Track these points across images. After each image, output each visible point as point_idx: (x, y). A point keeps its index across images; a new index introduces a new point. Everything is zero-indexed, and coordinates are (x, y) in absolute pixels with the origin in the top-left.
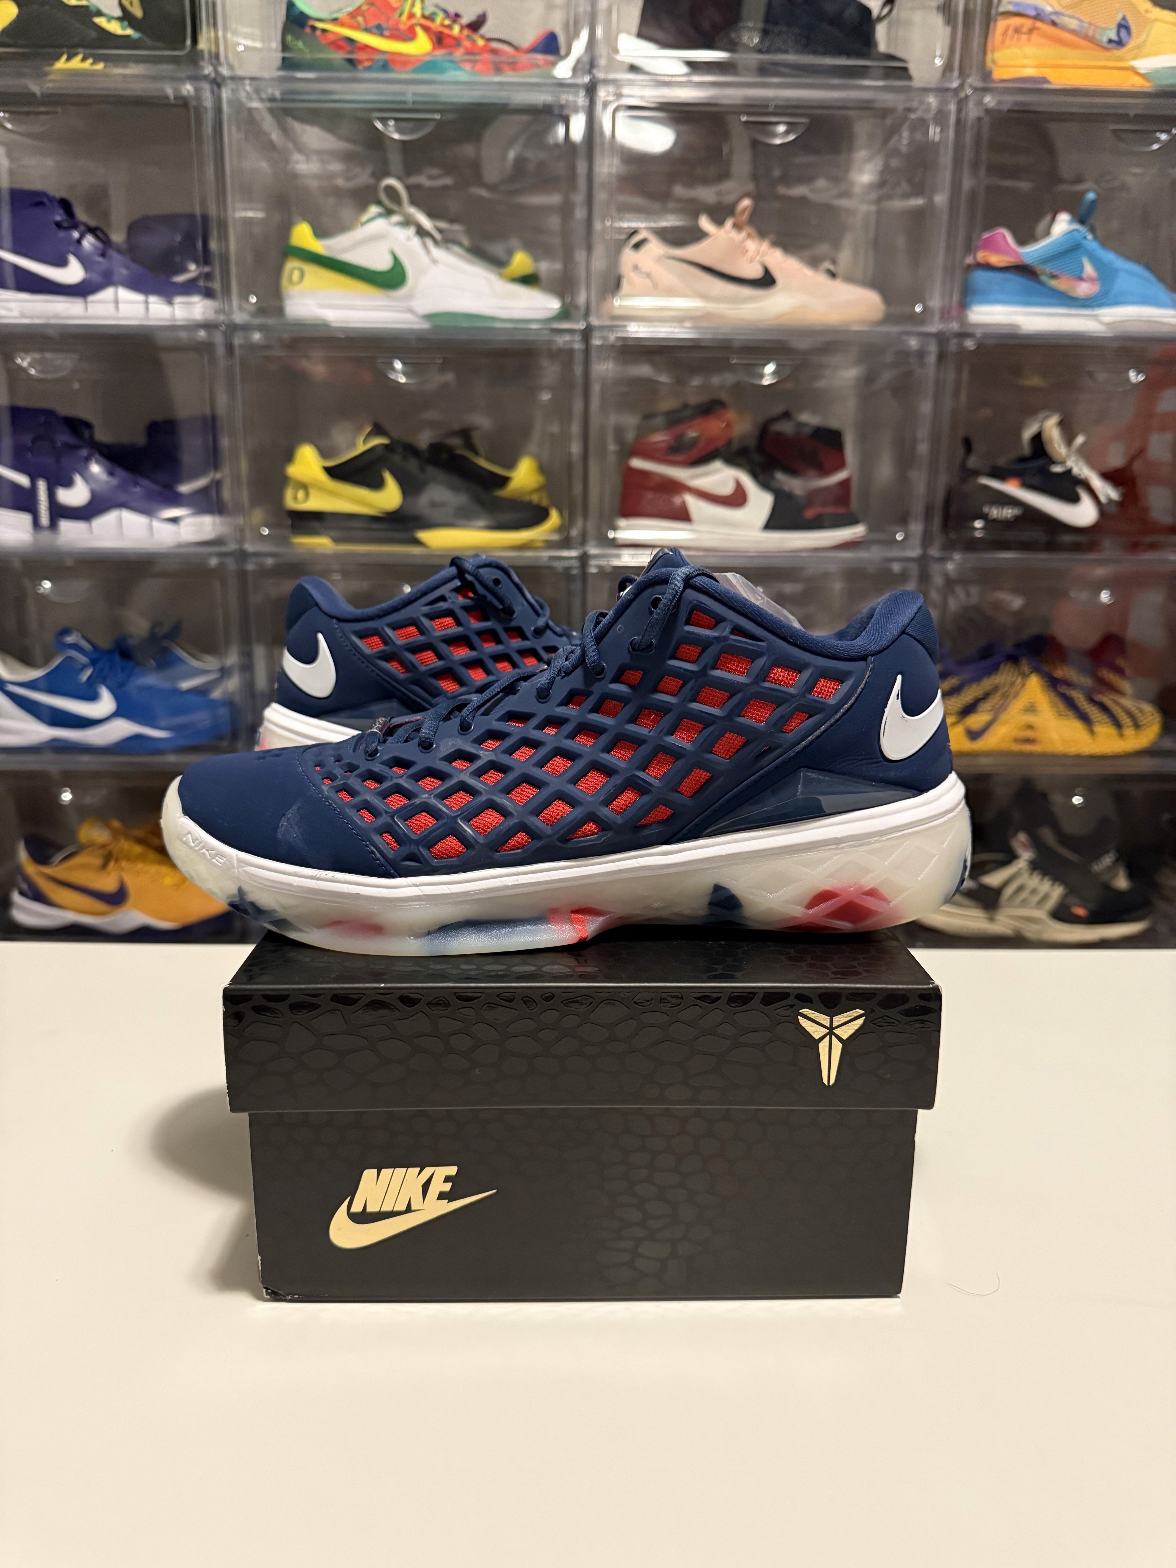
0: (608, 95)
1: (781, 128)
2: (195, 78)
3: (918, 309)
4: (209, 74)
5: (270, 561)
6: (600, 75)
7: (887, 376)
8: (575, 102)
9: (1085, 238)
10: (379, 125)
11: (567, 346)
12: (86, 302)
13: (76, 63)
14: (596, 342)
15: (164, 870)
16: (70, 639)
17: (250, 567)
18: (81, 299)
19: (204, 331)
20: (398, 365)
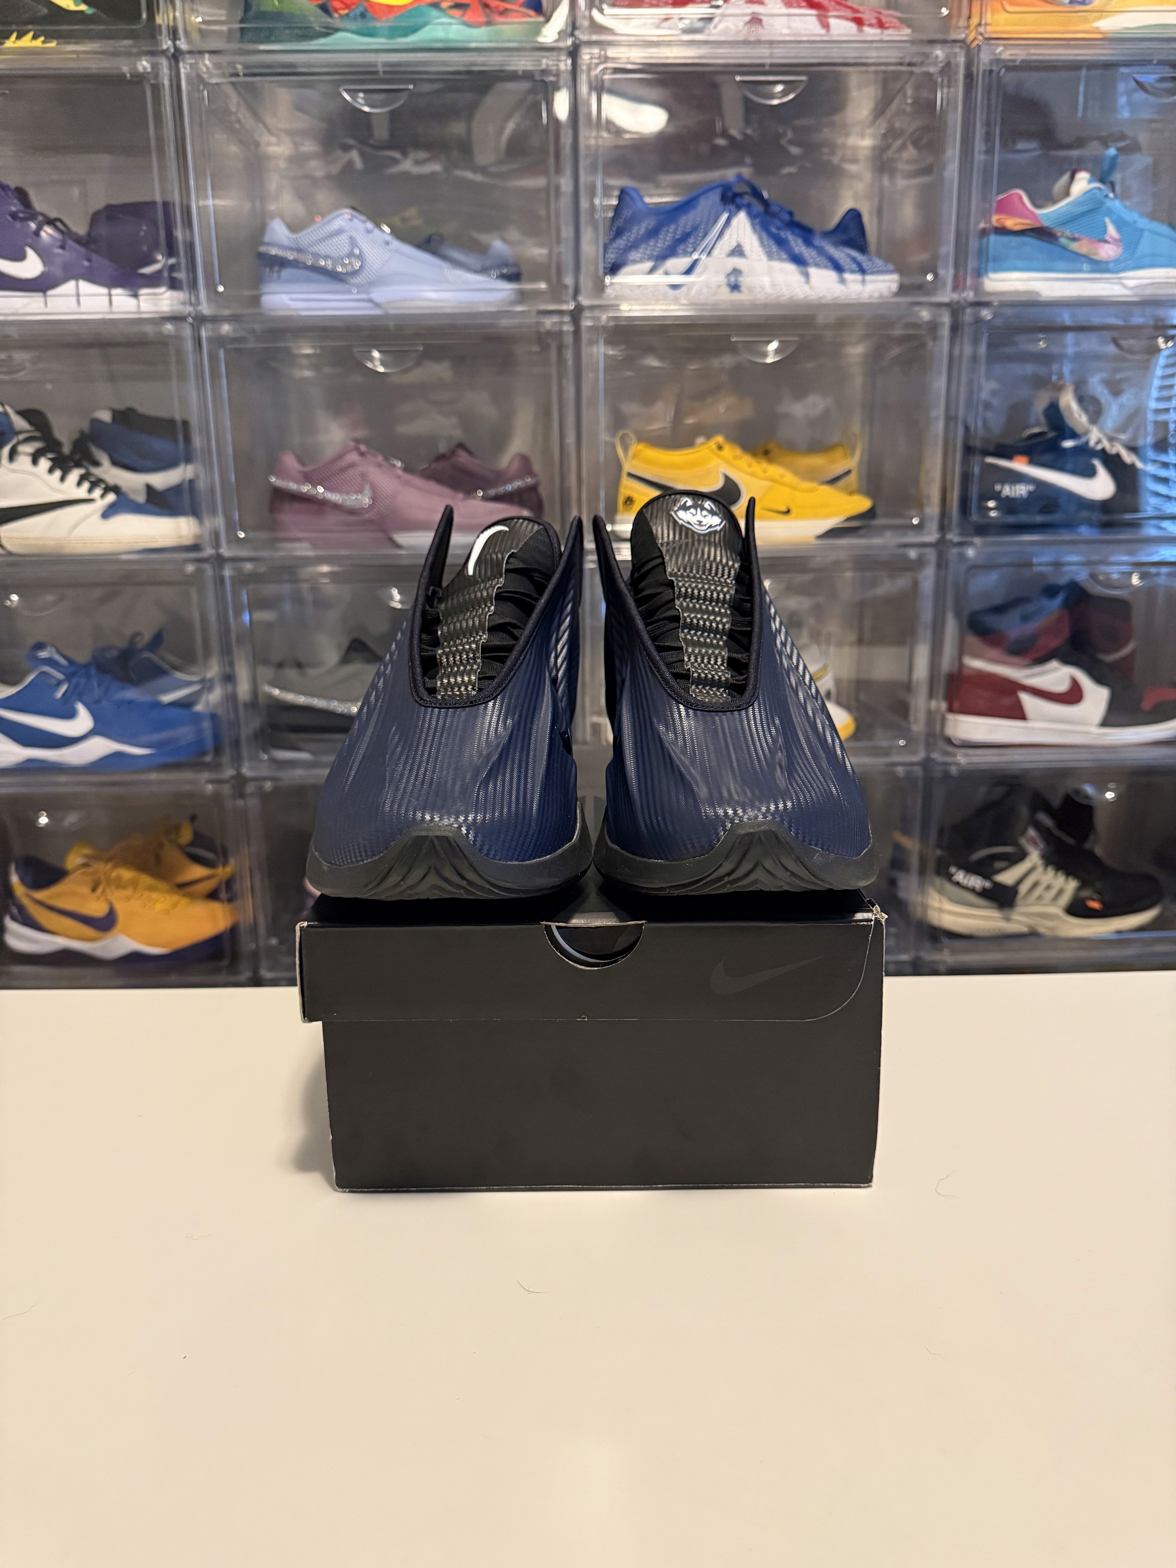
0: (591, 58)
1: (779, 88)
2: (152, 53)
3: (930, 277)
4: (168, 49)
5: (248, 566)
6: (583, 37)
7: (895, 351)
8: (557, 65)
9: (1106, 196)
10: (347, 98)
11: (557, 328)
12: (45, 296)
13: (27, 41)
14: (586, 323)
15: (155, 895)
16: (43, 654)
17: (227, 573)
18: (41, 294)
19: (171, 324)
20: (376, 354)
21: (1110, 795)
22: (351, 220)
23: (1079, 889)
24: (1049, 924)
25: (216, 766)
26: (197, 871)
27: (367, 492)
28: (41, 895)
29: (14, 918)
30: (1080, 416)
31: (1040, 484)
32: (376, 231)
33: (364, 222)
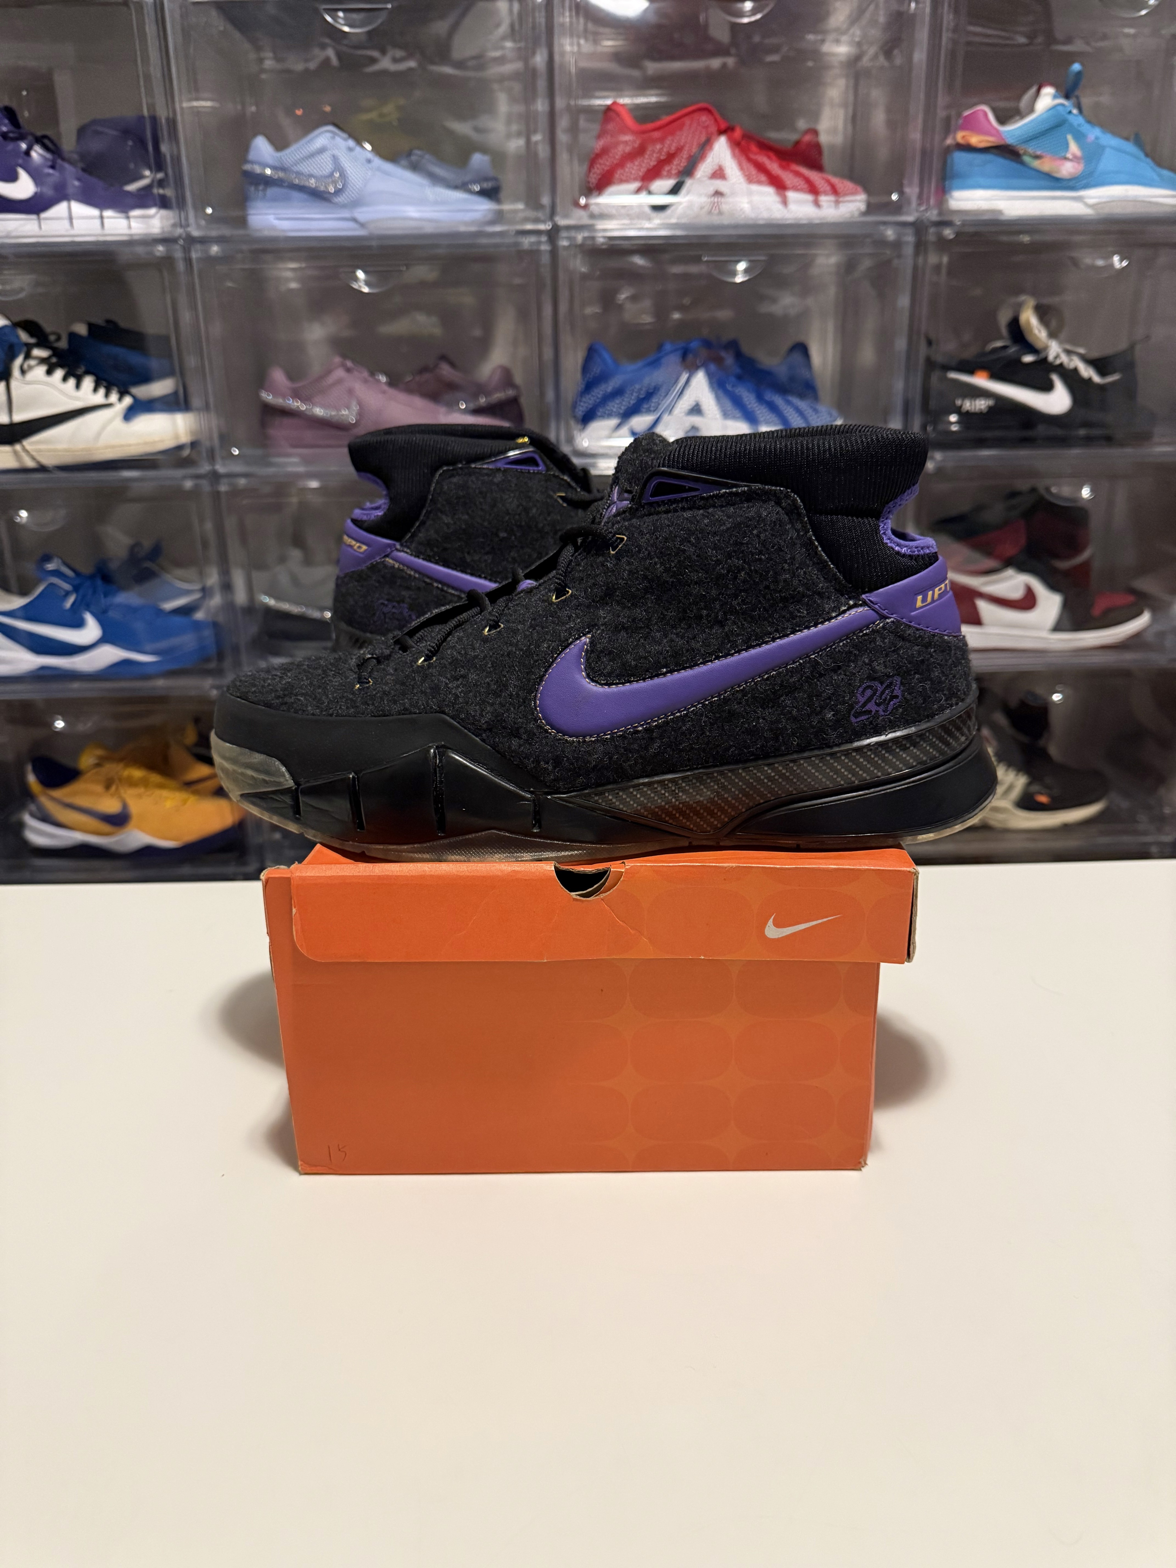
3: (894, 197)
5: (242, 482)
7: (865, 265)
9: (1070, 112)
10: (329, 19)
11: (535, 248)
12: (39, 219)
14: (564, 243)
15: (165, 793)
16: (50, 566)
17: (223, 488)
18: (34, 217)
19: (162, 245)
20: (360, 274)
21: (1057, 697)
22: (333, 138)
23: (1029, 784)
24: (1000, 816)
25: (218, 672)
26: (202, 770)
27: (355, 408)
28: (58, 793)
29: (33, 815)
30: (1040, 331)
31: (1000, 399)
32: (358, 149)
33: (345, 140)
